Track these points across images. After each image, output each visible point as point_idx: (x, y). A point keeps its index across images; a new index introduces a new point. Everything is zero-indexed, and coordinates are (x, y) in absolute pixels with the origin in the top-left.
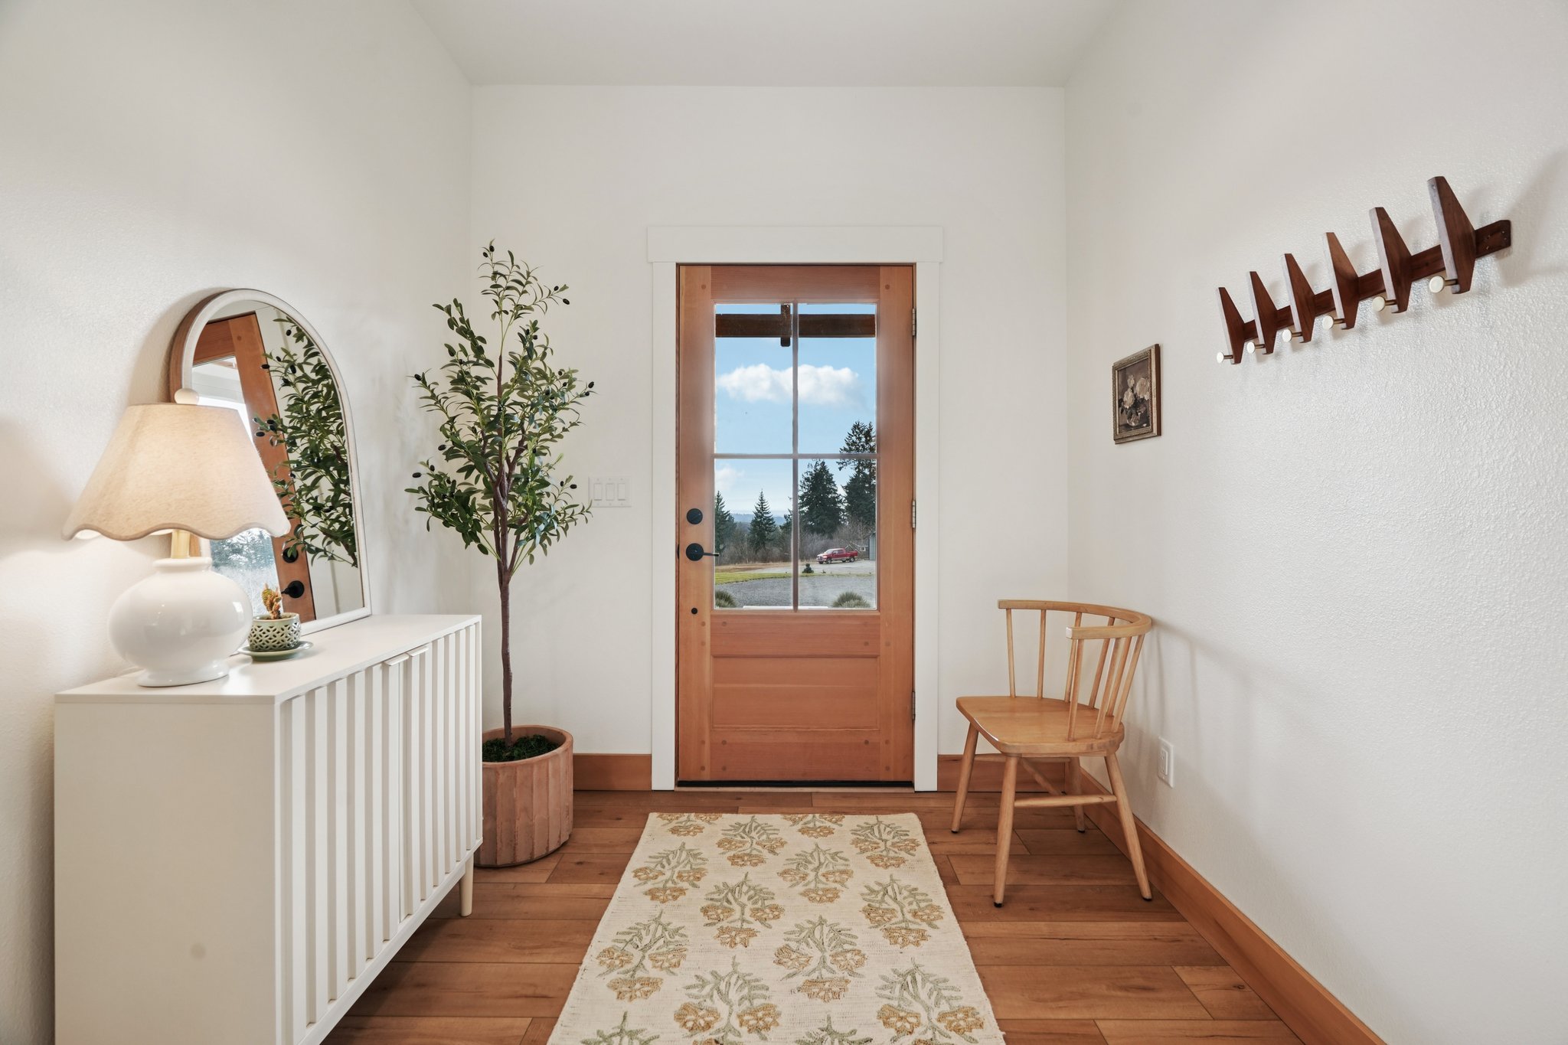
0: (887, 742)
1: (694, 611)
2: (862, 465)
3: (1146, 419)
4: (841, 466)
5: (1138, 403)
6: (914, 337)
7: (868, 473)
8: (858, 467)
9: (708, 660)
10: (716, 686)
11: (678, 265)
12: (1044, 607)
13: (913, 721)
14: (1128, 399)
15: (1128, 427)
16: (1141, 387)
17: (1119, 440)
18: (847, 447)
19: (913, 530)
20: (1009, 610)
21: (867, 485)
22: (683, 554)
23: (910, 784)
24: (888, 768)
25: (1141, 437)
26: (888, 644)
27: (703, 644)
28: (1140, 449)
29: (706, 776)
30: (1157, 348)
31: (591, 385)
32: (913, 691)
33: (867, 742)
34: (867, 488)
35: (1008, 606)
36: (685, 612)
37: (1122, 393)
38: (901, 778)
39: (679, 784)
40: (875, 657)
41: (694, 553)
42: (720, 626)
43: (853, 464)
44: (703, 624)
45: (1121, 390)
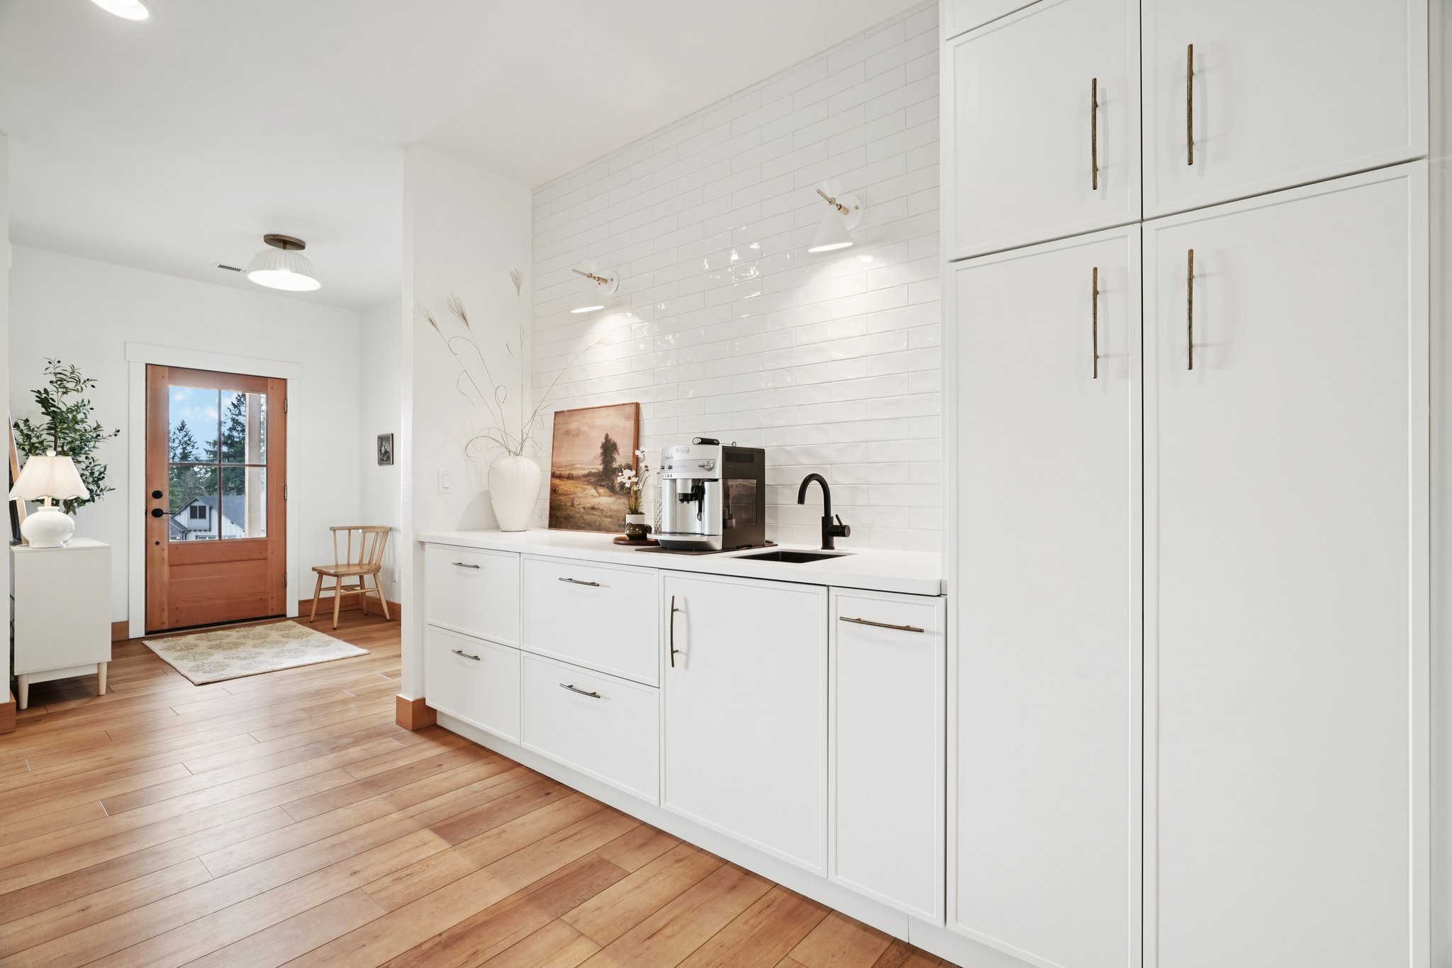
0: (272, 598)
1: (157, 543)
3: (388, 458)
5: (386, 452)
6: (286, 413)
9: (166, 568)
10: (172, 580)
11: (147, 364)
12: (350, 529)
13: (286, 586)
14: (383, 449)
15: (383, 460)
16: (387, 447)
17: (380, 464)
19: (286, 500)
20: (334, 531)
22: (150, 515)
23: (285, 616)
24: (272, 610)
25: (388, 464)
26: (272, 552)
27: (163, 559)
28: (387, 468)
29: (166, 627)
30: (392, 435)
31: (118, 431)
32: (286, 573)
33: (261, 599)
35: (334, 530)
36: (151, 543)
37: (381, 447)
38: (280, 613)
39: (146, 634)
40: (266, 559)
41: (157, 513)
42: (174, 548)
44: (163, 549)
45: (380, 446)
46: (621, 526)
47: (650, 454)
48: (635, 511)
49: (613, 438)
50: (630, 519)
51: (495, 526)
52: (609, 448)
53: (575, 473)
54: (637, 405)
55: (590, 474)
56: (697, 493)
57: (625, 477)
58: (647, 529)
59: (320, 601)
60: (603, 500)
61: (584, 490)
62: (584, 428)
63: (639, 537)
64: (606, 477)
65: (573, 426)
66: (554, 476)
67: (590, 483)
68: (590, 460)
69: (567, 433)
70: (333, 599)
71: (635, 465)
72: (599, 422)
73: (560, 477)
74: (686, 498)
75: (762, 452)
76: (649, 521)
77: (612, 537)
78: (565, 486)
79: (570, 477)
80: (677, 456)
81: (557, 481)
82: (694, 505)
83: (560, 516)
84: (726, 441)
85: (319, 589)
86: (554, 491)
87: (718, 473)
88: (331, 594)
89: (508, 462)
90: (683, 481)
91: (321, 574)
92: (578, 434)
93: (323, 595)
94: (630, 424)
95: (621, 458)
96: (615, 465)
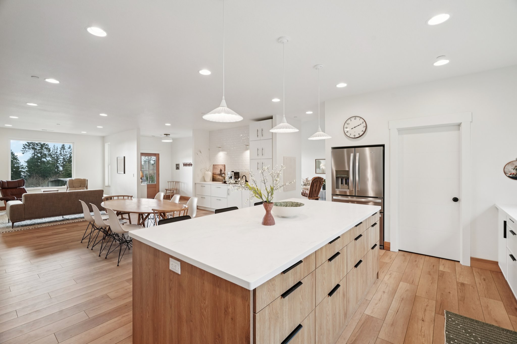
2: (36, 152)
4: (24, 152)
5: (178, 167)
6: (159, 160)
7: (40, 156)
8: (34, 153)
12: (171, 182)
14: (177, 167)
18: (28, 144)
21: (39, 161)
28: (178, 170)
30: (179, 164)
34: (39, 162)
35: (168, 182)
43: (31, 151)
45: (176, 166)
46: (222, 181)
47: (226, 172)
48: (224, 179)
49: (221, 169)
50: (224, 180)
51: (205, 181)
52: (221, 170)
53: (216, 174)
54: (225, 165)
55: (218, 174)
56: (231, 177)
57: (223, 175)
58: (226, 181)
59: (167, 195)
60: (220, 177)
61: (217, 176)
62: (217, 167)
63: (225, 182)
64: (221, 174)
65: (216, 167)
66: (213, 174)
67: (218, 175)
68: (218, 172)
69: (215, 168)
70: (170, 195)
71: (224, 173)
72: (220, 167)
73: (214, 174)
74: (230, 178)
75: (239, 172)
76: (226, 180)
77: (222, 182)
78: (215, 175)
79: (215, 174)
80: (229, 173)
81: (213, 175)
82: (231, 179)
83: (214, 180)
84: (235, 171)
85: (166, 193)
86: (213, 176)
87: (233, 175)
88: (169, 194)
89: (207, 172)
90: (230, 176)
91: (167, 190)
92: (216, 168)
93: (167, 194)
94: (224, 167)
95: (223, 172)
96: (222, 173)
